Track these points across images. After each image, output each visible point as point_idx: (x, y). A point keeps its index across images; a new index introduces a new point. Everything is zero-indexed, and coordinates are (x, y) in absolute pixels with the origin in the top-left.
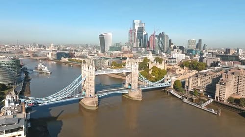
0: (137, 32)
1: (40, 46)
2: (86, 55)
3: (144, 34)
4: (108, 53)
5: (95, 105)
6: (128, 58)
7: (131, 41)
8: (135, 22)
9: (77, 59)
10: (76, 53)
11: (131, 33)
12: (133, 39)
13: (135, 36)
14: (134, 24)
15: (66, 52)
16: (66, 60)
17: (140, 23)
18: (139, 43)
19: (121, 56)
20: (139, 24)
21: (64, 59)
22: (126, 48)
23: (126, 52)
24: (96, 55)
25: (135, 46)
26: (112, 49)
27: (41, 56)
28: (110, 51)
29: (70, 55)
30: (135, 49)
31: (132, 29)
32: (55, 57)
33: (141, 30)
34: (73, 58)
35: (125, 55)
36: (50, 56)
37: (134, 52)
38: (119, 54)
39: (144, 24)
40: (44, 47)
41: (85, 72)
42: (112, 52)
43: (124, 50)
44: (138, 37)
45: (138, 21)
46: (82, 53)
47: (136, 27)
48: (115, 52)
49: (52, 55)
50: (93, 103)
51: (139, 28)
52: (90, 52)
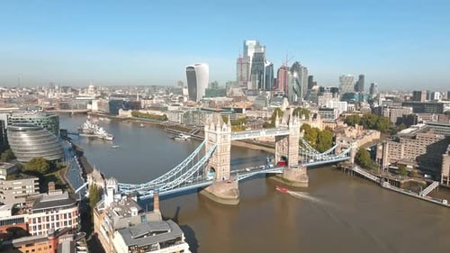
0: (251, 63)
1: (65, 89)
2: (165, 105)
3: (266, 65)
4: (203, 101)
5: (236, 197)
6: (244, 110)
7: (242, 78)
8: (248, 43)
9: (150, 112)
10: (142, 101)
11: (241, 64)
12: (245, 76)
13: (248, 68)
14: (246, 48)
15: (124, 99)
16: (129, 114)
17: (258, 46)
18: (257, 81)
19: (231, 106)
20: (256, 47)
21: (122, 113)
22: (238, 92)
23: (238, 99)
24: (181, 104)
25: (250, 86)
26: (209, 93)
27: (76, 108)
28: (206, 97)
29: (134, 106)
30: (251, 93)
31: (242, 56)
32: (106, 109)
33: (259, 58)
34: (140, 111)
35: (236, 104)
36: (94, 107)
37: (252, 99)
38: (227, 103)
39: (265, 47)
40: (73, 90)
41: (211, 135)
42: (212, 99)
43: (234, 95)
44: (253, 72)
45: (254, 43)
46: (154, 101)
47: (251, 53)
48: (217, 99)
49: (99, 105)
50: (232, 192)
51: (255, 54)
52: (168, 101)
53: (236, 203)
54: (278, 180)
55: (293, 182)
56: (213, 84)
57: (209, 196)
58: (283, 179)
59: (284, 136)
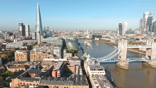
0: (146, 21)
1: (80, 31)
2: (110, 37)
3: (153, 22)
4: (124, 36)
5: (127, 66)
6: (140, 39)
7: (142, 27)
8: (145, 13)
9: (105, 39)
10: (103, 35)
11: (142, 21)
12: (143, 26)
13: (145, 23)
14: (144, 15)
15: (97, 34)
16: (98, 39)
17: (150, 14)
18: (148, 28)
19: (135, 38)
20: (149, 15)
21: (96, 39)
22: (138, 32)
23: (138, 35)
24: (116, 37)
25: (145, 30)
26: (127, 33)
27: (83, 37)
28: (126, 34)
29: (100, 37)
30: (145, 33)
31: (142, 19)
32: (91, 38)
33: (150, 19)
34: (102, 38)
35: (138, 37)
36: (88, 37)
37: (145, 35)
38: (133, 36)
39: (153, 14)
40: (82, 32)
41: (120, 46)
42: (128, 35)
43: (137, 33)
44: (147, 25)
45: (148, 13)
46: (107, 35)
47: (146, 17)
48: (130, 35)
49: (89, 36)
50: (126, 65)
51: (148, 17)
52: (111, 35)
53: (127, 68)
54: (147, 64)
55: (152, 65)
56: (129, 29)
57: (118, 65)
58: (148, 64)
59: (150, 49)
